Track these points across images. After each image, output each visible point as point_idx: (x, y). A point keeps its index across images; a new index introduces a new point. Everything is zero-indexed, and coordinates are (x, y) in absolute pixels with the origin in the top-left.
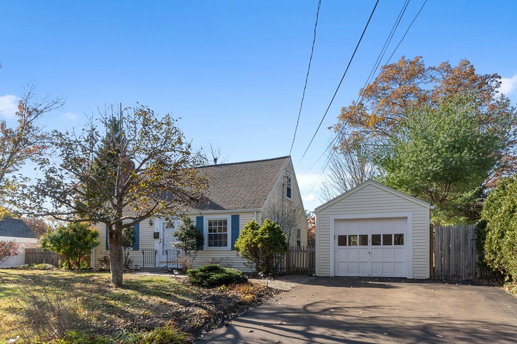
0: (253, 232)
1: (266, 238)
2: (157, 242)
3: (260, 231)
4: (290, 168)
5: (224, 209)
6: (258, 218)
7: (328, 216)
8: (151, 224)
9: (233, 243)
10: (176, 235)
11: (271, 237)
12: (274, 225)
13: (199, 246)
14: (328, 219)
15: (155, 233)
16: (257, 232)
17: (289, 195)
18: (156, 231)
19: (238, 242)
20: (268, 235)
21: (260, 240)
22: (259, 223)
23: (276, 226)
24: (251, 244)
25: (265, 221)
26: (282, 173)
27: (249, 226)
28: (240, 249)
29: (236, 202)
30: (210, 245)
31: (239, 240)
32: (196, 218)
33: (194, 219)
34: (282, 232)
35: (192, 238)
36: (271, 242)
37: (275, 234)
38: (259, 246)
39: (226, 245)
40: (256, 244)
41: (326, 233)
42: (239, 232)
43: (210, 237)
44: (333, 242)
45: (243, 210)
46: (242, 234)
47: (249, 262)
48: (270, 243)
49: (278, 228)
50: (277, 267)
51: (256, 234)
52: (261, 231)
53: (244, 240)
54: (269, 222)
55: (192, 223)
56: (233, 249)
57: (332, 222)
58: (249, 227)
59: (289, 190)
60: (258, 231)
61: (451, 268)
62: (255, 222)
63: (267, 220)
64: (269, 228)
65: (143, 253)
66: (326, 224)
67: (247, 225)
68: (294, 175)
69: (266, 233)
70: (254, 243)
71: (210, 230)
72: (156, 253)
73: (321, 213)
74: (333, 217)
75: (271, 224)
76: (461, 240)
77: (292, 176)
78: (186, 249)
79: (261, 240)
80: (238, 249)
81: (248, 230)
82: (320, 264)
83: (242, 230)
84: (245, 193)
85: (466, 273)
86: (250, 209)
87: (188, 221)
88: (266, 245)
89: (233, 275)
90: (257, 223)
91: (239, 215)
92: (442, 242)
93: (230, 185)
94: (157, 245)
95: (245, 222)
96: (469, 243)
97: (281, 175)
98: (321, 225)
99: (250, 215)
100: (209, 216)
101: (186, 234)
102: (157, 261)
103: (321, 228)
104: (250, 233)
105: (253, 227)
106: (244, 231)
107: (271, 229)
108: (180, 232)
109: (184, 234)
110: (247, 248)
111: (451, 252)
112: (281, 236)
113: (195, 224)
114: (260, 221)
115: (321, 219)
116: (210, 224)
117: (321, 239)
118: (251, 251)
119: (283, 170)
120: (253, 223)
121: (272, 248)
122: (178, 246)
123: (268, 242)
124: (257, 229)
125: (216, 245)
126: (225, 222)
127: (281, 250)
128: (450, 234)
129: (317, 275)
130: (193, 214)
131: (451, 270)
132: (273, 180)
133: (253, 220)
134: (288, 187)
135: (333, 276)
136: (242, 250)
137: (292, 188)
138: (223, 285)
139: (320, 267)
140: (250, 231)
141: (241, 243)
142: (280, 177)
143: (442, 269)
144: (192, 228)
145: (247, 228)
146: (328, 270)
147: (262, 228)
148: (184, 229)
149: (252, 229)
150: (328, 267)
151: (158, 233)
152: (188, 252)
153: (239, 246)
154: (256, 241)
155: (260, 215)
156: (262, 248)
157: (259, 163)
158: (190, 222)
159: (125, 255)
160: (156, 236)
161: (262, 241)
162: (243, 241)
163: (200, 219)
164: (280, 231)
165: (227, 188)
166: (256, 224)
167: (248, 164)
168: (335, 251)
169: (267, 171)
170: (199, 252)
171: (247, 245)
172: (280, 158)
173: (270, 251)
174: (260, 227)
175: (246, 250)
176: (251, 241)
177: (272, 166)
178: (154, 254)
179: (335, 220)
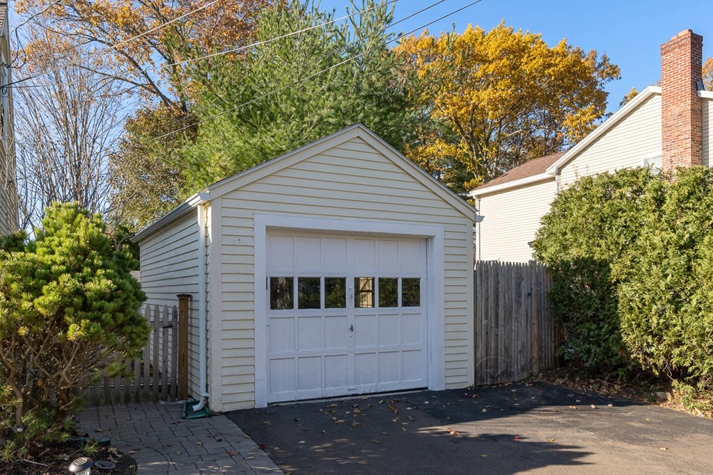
7: (249, 215)
41: (241, 269)
57: (260, 234)
61: (499, 357)
66: (245, 242)
73: (227, 203)
76: (513, 296)
82: (227, 370)
85: (519, 367)
92: (487, 299)
96: (523, 303)
98: (226, 241)
103: (226, 250)
111: (500, 323)
115: (227, 222)
117: (226, 287)
128: (498, 283)
129: (216, 406)
131: (499, 361)
135: (266, 405)
143: (487, 360)
146: (250, 388)
150: (251, 379)
168: (266, 327)
179: (268, 229)
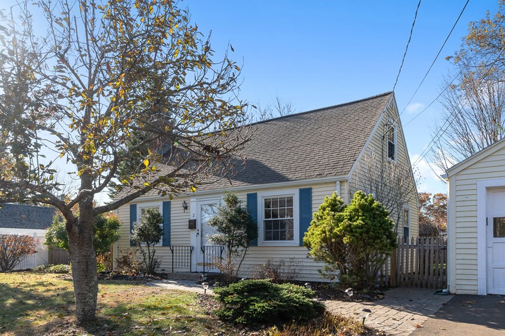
0: (334, 216)
1: (357, 227)
2: (193, 233)
3: (346, 213)
4: (393, 112)
5: (288, 180)
6: (343, 192)
7: (474, 181)
8: (186, 208)
9: (302, 235)
10: (215, 224)
11: (366, 224)
12: (372, 202)
13: (251, 238)
14: (474, 187)
15: (190, 221)
16: (341, 216)
17: (391, 155)
18: (192, 218)
19: (309, 233)
20: (363, 220)
21: (346, 230)
22: (345, 200)
23: (376, 203)
24: (331, 238)
25: (356, 195)
26: (380, 118)
27: (326, 204)
28: (313, 245)
29: (307, 168)
30: (267, 238)
31: (311, 229)
32: (246, 196)
33: (243, 198)
34: (386, 214)
35: (239, 228)
36: (367, 232)
37: (374, 218)
38: (346, 240)
39: (291, 238)
40: (339, 237)
42: (311, 216)
43: (268, 225)
44: (484, 231)
45: (318, 179)
46: (315, 220)
47: (327, 269)
48: (365, 235)
49: (379, 207)
50: (375, 273)
51: (340, 220)
52: (348, 214)
53: (320, 229)
54: (363, 196)
55: (238, 205)
56: (302, 244)
57: (482, 192)
58: (328, 207)
59: (391, 147)
60: (344, 214)
62: (338, 198)
63: (360, 194)
64: (362, 207)
65: (173, 251)
66: (470, 198)
67: (324, 204)
68: (399, 123)
69: (359, 216)
70: (336, 236)
71: (267, 215)
72: (191, 251)
74: (483, 184)
75: (366, 200)
77: (396, 125)
78: (230, 244)
79: (349, 230)
80: (308, 246)
81: (325, 212)
82: (458, 272)
83: (316, 212)
84: (321, 153)
86: (329, 178)
87: (233, 201)
88: (357, 238)
89: (295, 302)
90: (342, 200)
91: (311, 188)
93: (298, 144)
94: (193, 239)
95: (321, 199)
97: (379, 122)
98: (459, 198)
99: (330, 187)
100: (266, 193)
101: (230, 221)
102: (194, 262)
103: (459, 204)
104: (328, 218)
105: (335, 206)
106: (319, 213)
107: (366, 209)
108: (221, 218)
109: (226, 221)
110: (323, 245)
112: (385, 222)
113: (243, 205)
114: (346, 196)
115: (459, 188)
116: (267, 205)
117: (459, 225)
118: (331, 250)
119: (383, 114)
120: (335, 200)
121: (369, 244)
122: (218, 241)
123: (361, 234)
124: (342, 210)
125: (276, 238)
126: (290, 201)
127: (386, 246)
129: (452, 290)
130: (241, 190)
132: (367, 130)
133: (334, 195)
134: (389, 143)
135: (485, 294)
136: (315, 247)
137: (396, 143)
138: (272, 326)
139: (458, 277)
140: (328, 214)
141: (314, 235)
142: (377, 124)
144: (239, 211)
145: (324, 209)
146: (474, 283)
147: (351, 207)
148: (227, 214)
149: (332, 210)
150: (475, 277)
151: (195, 220)
152: (234, 249)
153: (310, 239)
154: (340, 231)
155: (346, 186)
156: (350, 244)
157: (344, 107)
158: (236, 203)
159: (149, 253)
160: (192, 225)
161: (351, 231)
162: (318, 231)
163: (252, 198)
164: (383, 212)
165: (293, 149)
166: (339, 201)
167: (326, 111)
168: (487, 247)
169: (356, 118)
170: (250, 248)
171: (324, 240)
172: (377, 97)
173: (365, 250)
174: (346, 206)
175: (322, 247)
176: (331, 231)
177: (364, 109)
178: (189, 252)
179: (488, 189)
